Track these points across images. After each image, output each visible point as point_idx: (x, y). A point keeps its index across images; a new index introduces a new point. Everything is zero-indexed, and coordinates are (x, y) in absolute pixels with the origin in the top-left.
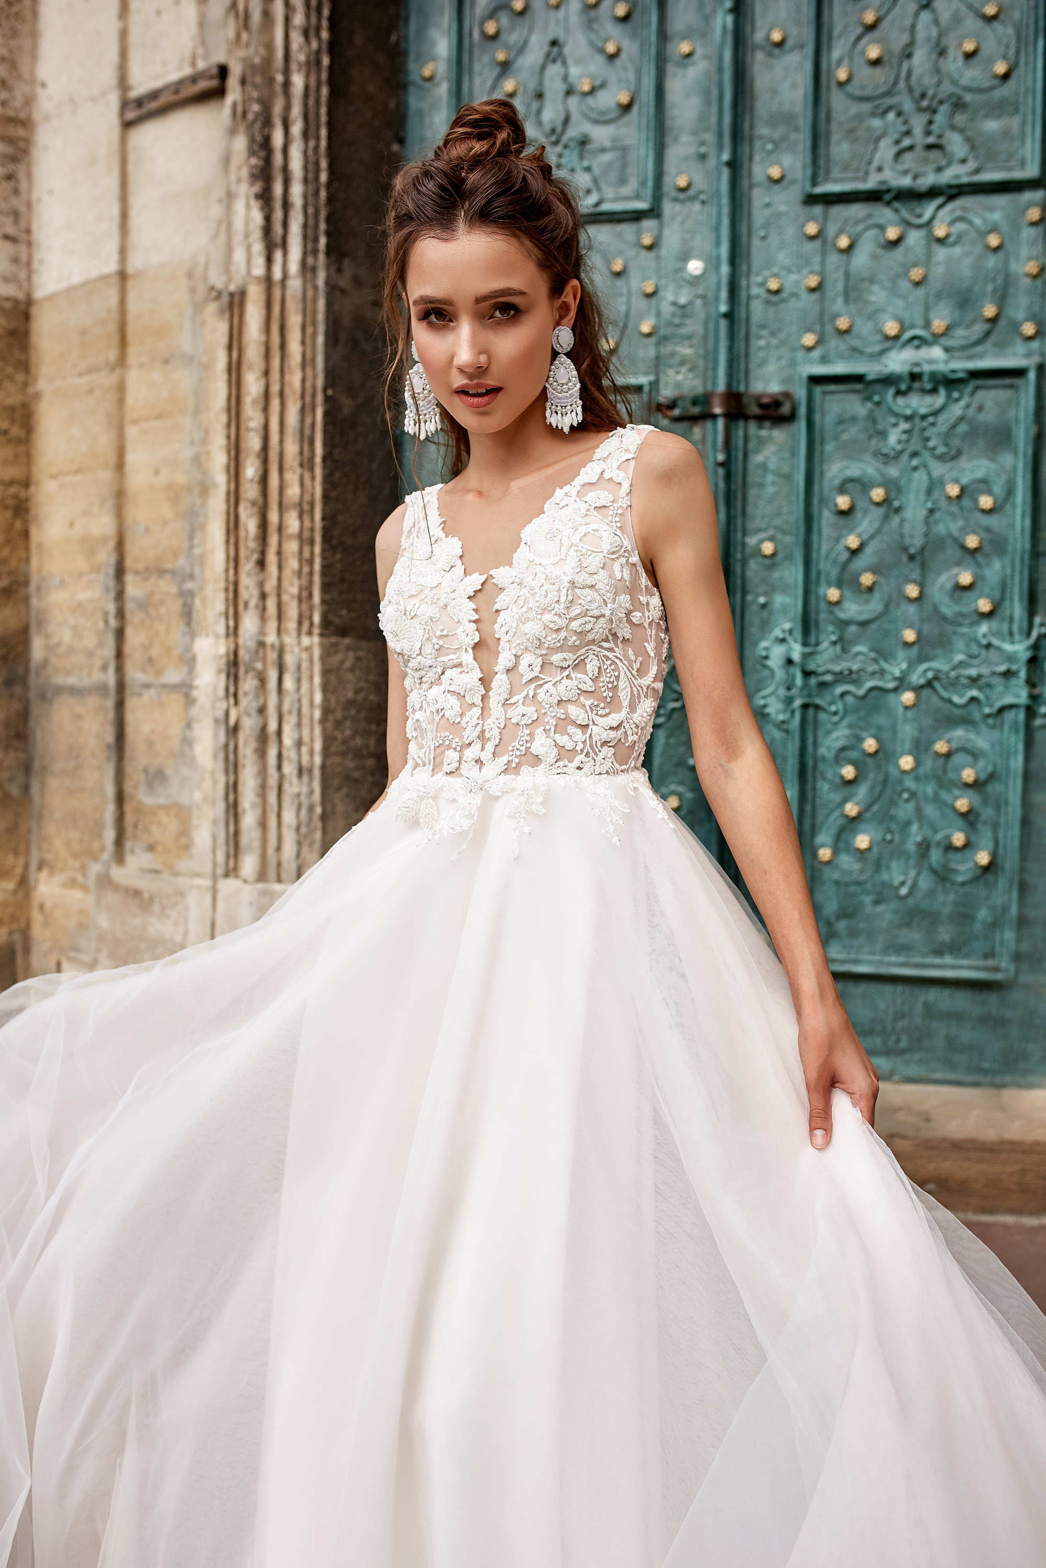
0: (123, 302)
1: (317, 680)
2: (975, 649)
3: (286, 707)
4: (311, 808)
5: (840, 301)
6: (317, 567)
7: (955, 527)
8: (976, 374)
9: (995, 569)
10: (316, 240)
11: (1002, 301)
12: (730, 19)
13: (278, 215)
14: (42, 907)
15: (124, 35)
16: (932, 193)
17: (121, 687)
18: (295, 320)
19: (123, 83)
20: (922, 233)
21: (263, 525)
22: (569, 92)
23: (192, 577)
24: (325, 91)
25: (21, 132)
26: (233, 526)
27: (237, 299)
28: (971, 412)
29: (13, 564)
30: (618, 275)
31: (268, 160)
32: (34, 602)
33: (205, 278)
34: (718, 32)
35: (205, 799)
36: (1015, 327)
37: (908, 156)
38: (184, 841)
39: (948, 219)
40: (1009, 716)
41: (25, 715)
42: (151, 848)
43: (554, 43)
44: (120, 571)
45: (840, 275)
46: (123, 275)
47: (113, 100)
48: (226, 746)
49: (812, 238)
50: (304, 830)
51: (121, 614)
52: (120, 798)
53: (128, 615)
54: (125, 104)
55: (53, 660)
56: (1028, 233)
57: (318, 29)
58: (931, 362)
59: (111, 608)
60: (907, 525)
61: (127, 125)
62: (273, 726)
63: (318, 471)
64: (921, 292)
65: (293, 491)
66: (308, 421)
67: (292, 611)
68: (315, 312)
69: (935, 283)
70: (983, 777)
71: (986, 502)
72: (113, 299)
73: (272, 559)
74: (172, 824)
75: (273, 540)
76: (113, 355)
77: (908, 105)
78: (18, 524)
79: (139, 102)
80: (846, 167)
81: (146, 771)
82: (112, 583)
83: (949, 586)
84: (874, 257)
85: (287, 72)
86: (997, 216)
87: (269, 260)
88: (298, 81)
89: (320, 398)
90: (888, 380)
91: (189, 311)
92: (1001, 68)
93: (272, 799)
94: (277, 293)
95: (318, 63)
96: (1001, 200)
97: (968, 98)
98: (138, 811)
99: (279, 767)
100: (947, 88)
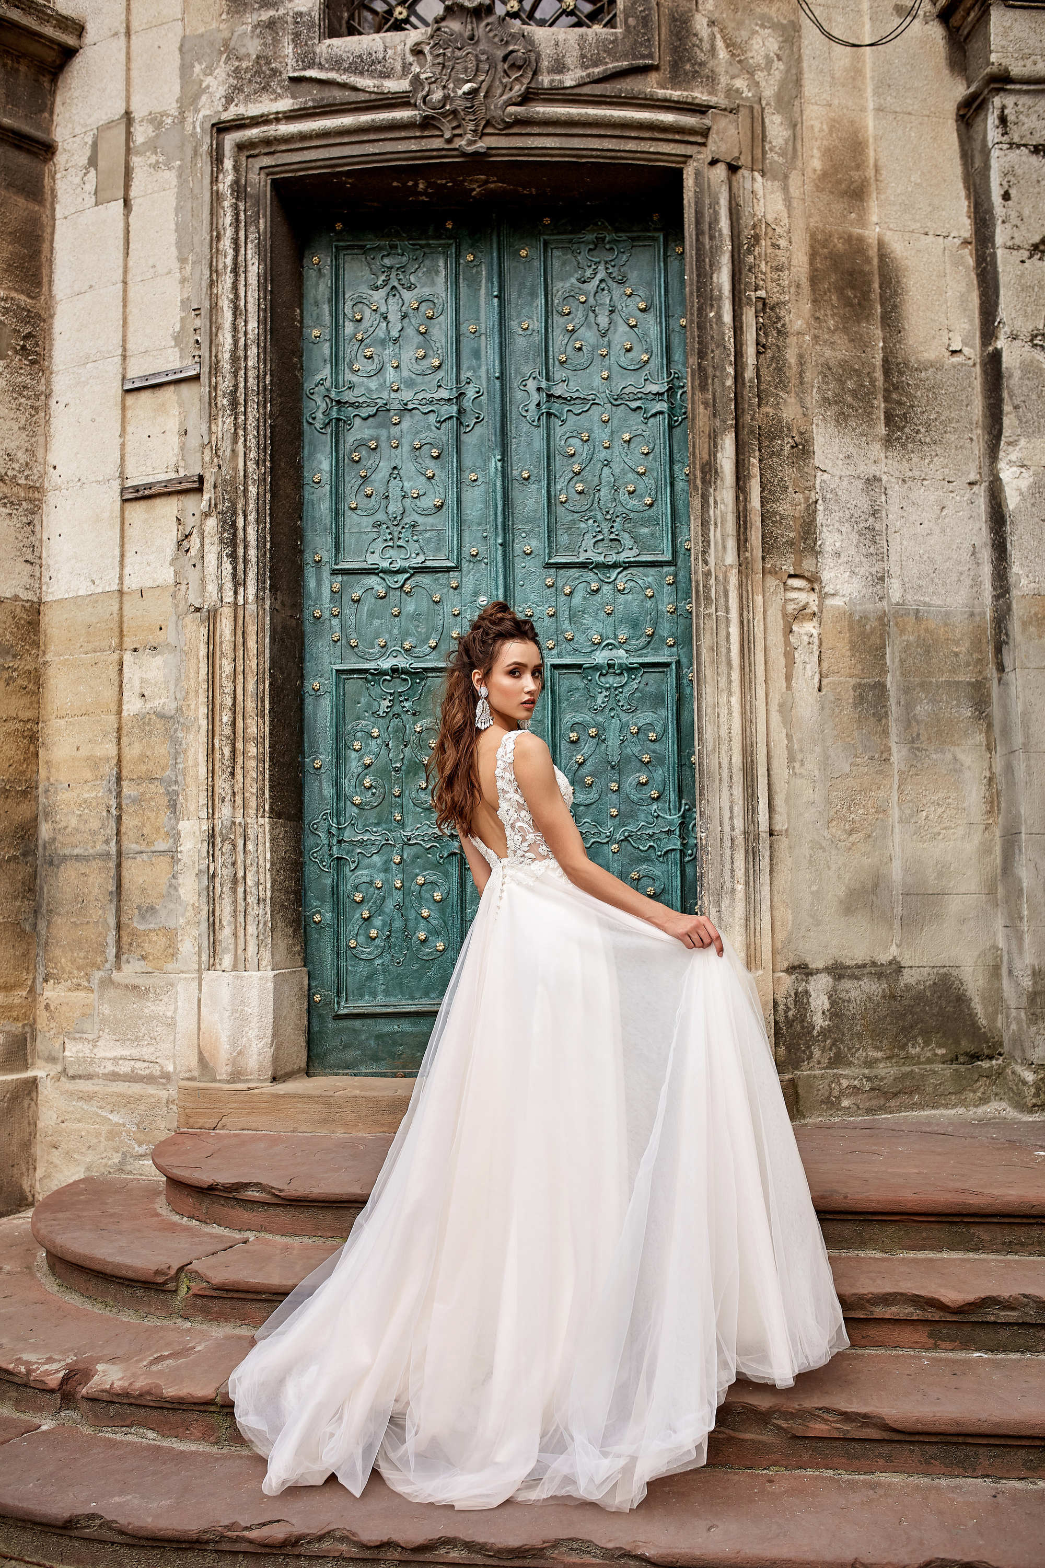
0: (121, 609)
1: (268, 844)
2: (650, 819)
3: (249, 861)
4: (265, 923)
5: (567, 622)
6: (267, 776)
7: (636, 750)
8: (643, 665)
9: (659, 774)
10: (264, 582)
11: (655, 625)
12: (499, 464)
13: (241, 566)
14: (47, 1007)
15: (123, 445)
16: (615, 566)
17: (119, 853)
18: (252, 629)
19: (123, 477)
20: (611, 586)
21: (234, 751)
22: (404, 497)
23: (176, 782)
24: (268, 496)
25: (37, 495)
26: (211, 751)
27: (212, 614)
28: (641, 685)
29: (29, 774)
30: (437, 602)
31: (235, 535)
32: (42, 800)
33: (186, 600)
34: (493, 470)
35: (188, 923)
36: (663, 640)
37: (600, 544)
38: (171, 950)
39: (624, 580)
40: (671, 856)
41: (34, 876)
42: (143, 958)
43: (395, 468)
44: (119, 779)
45: (566, 607)
46: (121, 592)
47: (116, 486)
48: (208, 887)
49: (549, 587)
50: (261, 937)
51: (119, 807)
52: (119, 927)
53: (124, 807)
54: (123, 490)
55: (60, 838)
56: (667, 589)
57: (264, 461)
58: (620, 658)
59: (113, 803)
60: (609, 749)
61: (125, 501)
62: (241, 874)
63: (267, 718)
64: (611, 619)
65: (252, 730)
66: (261, 689)
67: (253, 803)
68: (264, 624)
69: (619, 615)
70: (659, 891)
71: (652, 736)
72: (116, 608)
73: (239, 771)
74: (162, 941)
75: (240, 760)
76: (114, 642)
77: (599, 517)
78: (32, 749)
79: (136, 489)
80: (567, 549)
81: (139, 908)
82: (113, 787)
83: (634, 783)
84: (584, 598)
85: (245, 484)
86: (650, 579)
87: (236, 593)
88: (253, 490)
89: (267, 674)
90: (596, 668)
91: (174, 618)
92: (648, 501)
93: (241, 919)
94: (241, 612)
95: (265, 479)
96: (652, 571)
97: (632, 515)
98: (134, 934)
99: (245, 899)
100: (620, 509)
